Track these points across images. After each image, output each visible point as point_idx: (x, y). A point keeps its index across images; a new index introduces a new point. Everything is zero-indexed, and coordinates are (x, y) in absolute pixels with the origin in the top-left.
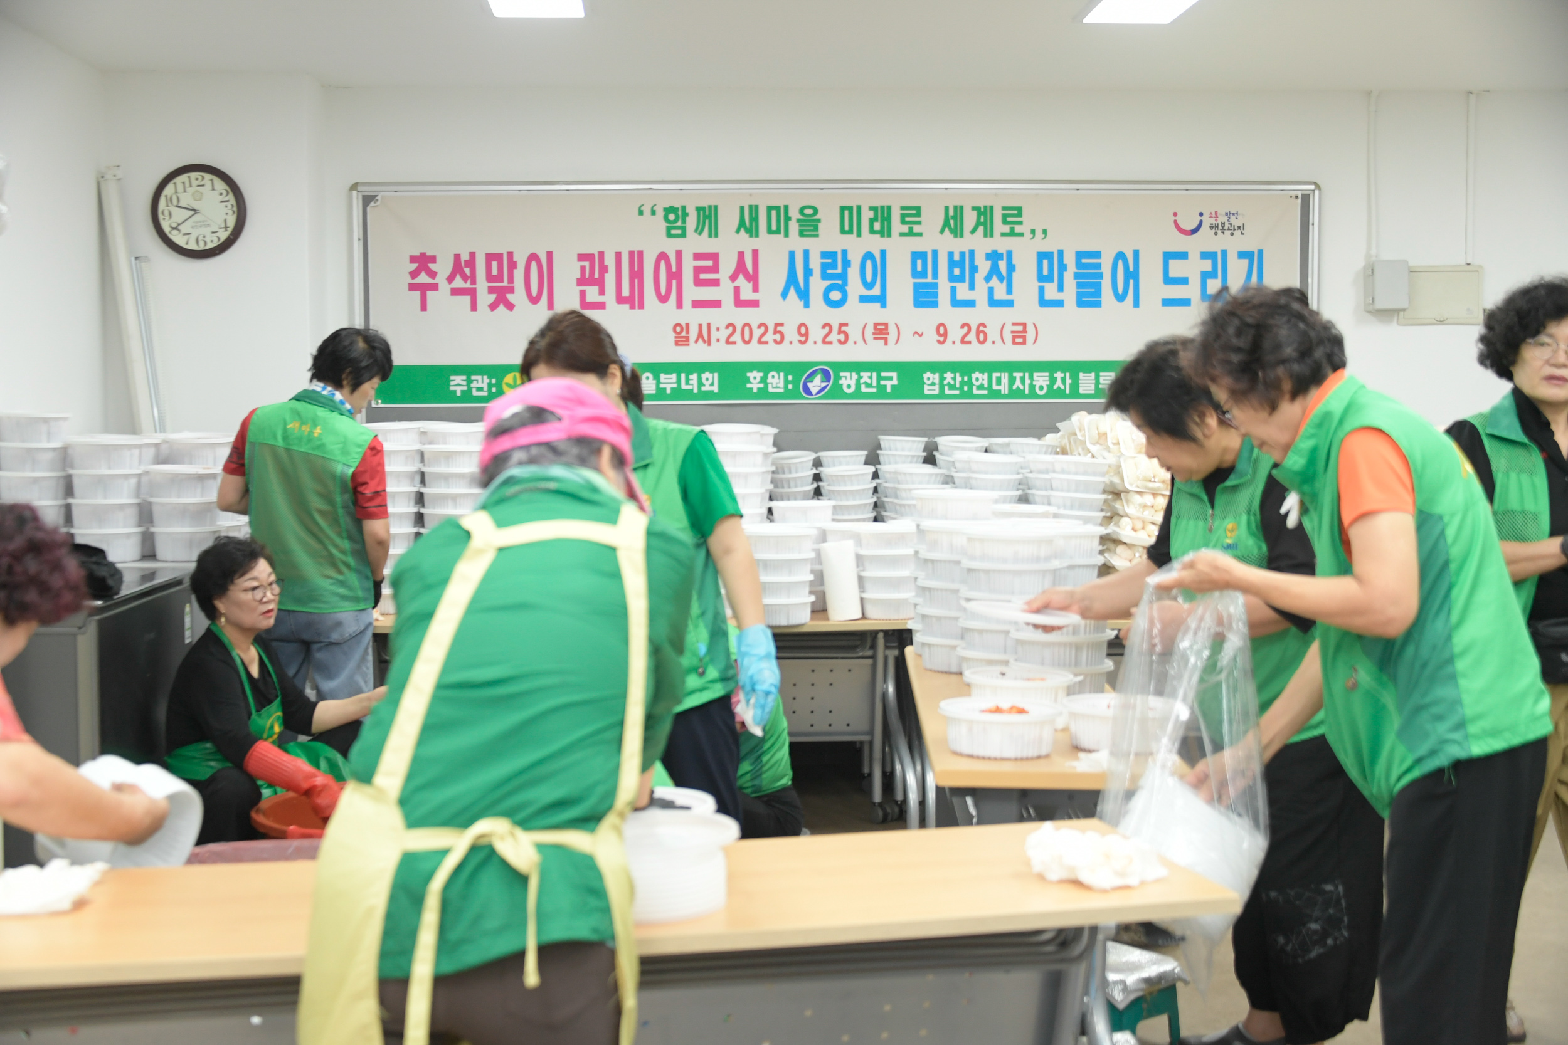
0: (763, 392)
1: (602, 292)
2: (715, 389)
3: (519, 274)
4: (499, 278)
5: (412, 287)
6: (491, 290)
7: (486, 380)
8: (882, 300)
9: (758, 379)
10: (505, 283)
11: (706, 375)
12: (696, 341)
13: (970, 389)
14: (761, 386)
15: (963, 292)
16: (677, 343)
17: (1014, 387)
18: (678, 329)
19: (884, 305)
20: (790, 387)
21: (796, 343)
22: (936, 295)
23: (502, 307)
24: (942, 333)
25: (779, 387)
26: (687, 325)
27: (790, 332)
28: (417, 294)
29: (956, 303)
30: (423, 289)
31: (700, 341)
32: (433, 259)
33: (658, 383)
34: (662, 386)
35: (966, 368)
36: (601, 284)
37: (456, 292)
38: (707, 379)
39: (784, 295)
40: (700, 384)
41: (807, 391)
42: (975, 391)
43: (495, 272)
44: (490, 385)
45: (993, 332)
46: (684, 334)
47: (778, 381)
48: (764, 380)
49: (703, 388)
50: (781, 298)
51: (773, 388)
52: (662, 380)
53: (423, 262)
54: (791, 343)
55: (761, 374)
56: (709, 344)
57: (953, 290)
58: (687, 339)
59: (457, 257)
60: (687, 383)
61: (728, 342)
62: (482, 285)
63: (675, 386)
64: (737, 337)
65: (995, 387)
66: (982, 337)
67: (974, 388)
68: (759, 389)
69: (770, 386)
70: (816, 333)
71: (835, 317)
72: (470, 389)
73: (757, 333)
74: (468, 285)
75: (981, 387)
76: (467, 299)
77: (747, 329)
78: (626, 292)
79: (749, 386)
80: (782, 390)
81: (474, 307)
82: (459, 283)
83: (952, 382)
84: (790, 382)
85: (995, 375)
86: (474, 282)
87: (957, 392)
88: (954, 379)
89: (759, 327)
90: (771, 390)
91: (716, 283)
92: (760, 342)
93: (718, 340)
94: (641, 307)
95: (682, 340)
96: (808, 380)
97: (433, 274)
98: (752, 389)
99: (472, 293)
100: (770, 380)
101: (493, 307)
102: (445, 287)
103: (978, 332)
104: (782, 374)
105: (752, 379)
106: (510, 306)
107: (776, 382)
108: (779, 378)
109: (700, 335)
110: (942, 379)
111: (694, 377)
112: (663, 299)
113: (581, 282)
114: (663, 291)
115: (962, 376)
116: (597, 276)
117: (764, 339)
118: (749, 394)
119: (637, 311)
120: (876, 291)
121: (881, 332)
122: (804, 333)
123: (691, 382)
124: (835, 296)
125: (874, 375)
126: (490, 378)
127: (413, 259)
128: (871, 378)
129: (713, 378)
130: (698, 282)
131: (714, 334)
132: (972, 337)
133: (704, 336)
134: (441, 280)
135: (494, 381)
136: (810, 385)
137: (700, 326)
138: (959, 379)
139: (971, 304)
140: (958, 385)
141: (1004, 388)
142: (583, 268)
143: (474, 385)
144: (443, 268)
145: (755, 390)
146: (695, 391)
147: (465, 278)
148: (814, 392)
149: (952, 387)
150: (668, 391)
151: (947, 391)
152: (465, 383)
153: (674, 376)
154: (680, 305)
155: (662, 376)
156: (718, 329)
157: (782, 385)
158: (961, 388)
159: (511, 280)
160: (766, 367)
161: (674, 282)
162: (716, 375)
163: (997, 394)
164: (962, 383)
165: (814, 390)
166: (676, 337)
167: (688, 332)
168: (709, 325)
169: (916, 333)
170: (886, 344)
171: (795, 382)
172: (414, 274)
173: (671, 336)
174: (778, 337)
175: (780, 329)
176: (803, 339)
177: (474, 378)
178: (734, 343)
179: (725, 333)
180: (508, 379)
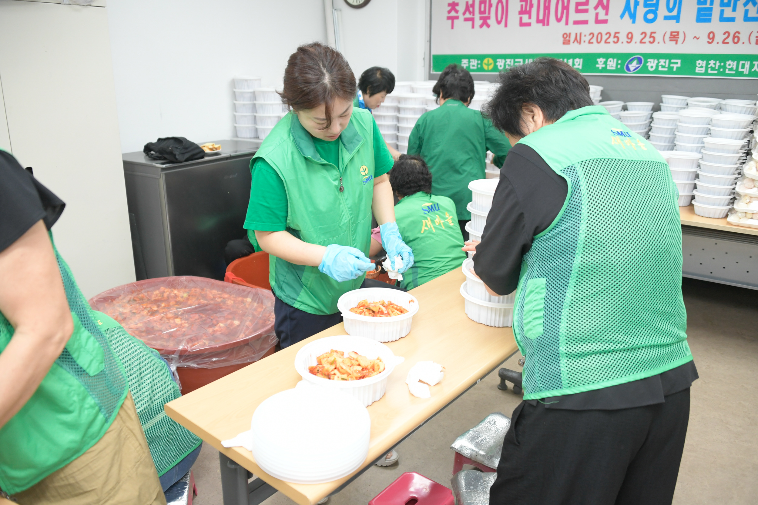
0: (604, 70)
1: (530, 18)
2: (580, 67)
3: (493, 10)
4: (484, 12)
5: (449, 18)
6: (481, 18)
7: (476, 61)
8: (677, 18)
9: (603, 62)
10: (487, 15)
11: (577, 60)
12: (574, 42)
13: (724, 70)
14: (604, 66)
15: (728, 12)
16: (564, 43)
17: (753, 70)
18: (565, 36)
19: (678, 21)
20: (619, 66)
21: (625, 43)
22: (710, 15)
23: (485, 27)
24: (711, 37)
26: (570, 34)
27: (623, 37)
28: (450, 21)
29: (722, 19)
30: (452, 19)
31: (576, 42)
32: (457, 4)
35: (723, 58)
36: (529, 13)
37: (466, 20)
38: (577, 62)
39: (622, 16)
41: (628, 69)
42: (727, 72)
43: (483, 9)
44: (478, 64)
45: (744, 37)
46: (568, 38)
48: (605, 63)
50: (619, 18)
51: (610, 67)
53: (453, 6)
54: (622, 43)
55: (604, 60)
56: (580, 44)
57: (722, 12)
58: (569, 41)
59: (467, 3)
61: (589, 43)
62: (477, 16)
64: (594, 40)
65: (740, 70)
66: (736, 40)
67: (727, 70)
68: (602, 68)
69: (608, 66)
70: (637, 37)
71: (649, 28)
72: (469, 66)
73: (605, 37)
74: (471, 16)
75: (731, 70)
76: (470, 23)
77: (600, 35)
78: (541, 17)
79: (597, 66)
80: (614, 68)
81: (473, 27)
82: (468, 15)
83: (714, 66)
84: (619, 64)
85: (741, 63)
86: (474, 15)
87: (716, 72)
88: (715, 64)
89: (606, 34)
90: (608, 68)
91: (586, 11)
92: (606, 42)
93: (585, 42)
94: (548, 24)
95: (566, 42)
96: (630, 63)
97: (457, 12)
98: (599, 67)
99: (472, 20)
100: (608, 63)
101: (481, 26)
102: (462, 18)
103: (734, 37)
104: (615, 60)
105: (599, 62)
106: (488, 26)
107: (612, 64)
108: (613, 62)
109: (576, 39)
110: (707, 64)
111: (571, 61)
112: (559, 20)
113: (521, 13)
114: (559, 16)
115: (720, 63)
116: (528, 9)
117: (608, 41)
118: (597, 70)
119: (546, 27)
120: (675, 13)
121: (674, 36)
122: (630, 37)
124: (650, 16)
125: (667, 61)
126: (478, 60)
127: (449, 5)
128: (665, 62)
129: (580, 61)
130: (578, 11)
131: (583, 38)
132: (730, 40)
133: (578, 40)
134: (460, 14)
135: (479, 62)
136: (630, 66)
137: (576, 34)
138: (718, 64)
139: (732, 20)
140: (717, 68)
141: (746, 71)
142: (522, 6)
143: (471, 64)
144: (461, 8)
145: (600, 68)
147: (470, 13)
149: (713, 69)
151: (710, 71)
152: (467, 63)
154: (567, 23)
156: (585, 36)
157: (614, 65)
158: (719, 70)
159: (489, 13)
160: (607, 56)
161: (565, 11)
162: (581, 60)
163: (741, 74)
164: (720, 67)
165: (632, 69)
166: (564, 40)
167: (570, 37)
168: (581, 34)
169: (695, 37)
170: (676, 43)
171: (622, 64)
172: (449, 12)
173: (562, 40)
174: (616, 40)
175: (617, 35)
176: (629, 41)
177: (471, 60)
178: (592, 43)
179: (588, 38)
180: (485, 61)
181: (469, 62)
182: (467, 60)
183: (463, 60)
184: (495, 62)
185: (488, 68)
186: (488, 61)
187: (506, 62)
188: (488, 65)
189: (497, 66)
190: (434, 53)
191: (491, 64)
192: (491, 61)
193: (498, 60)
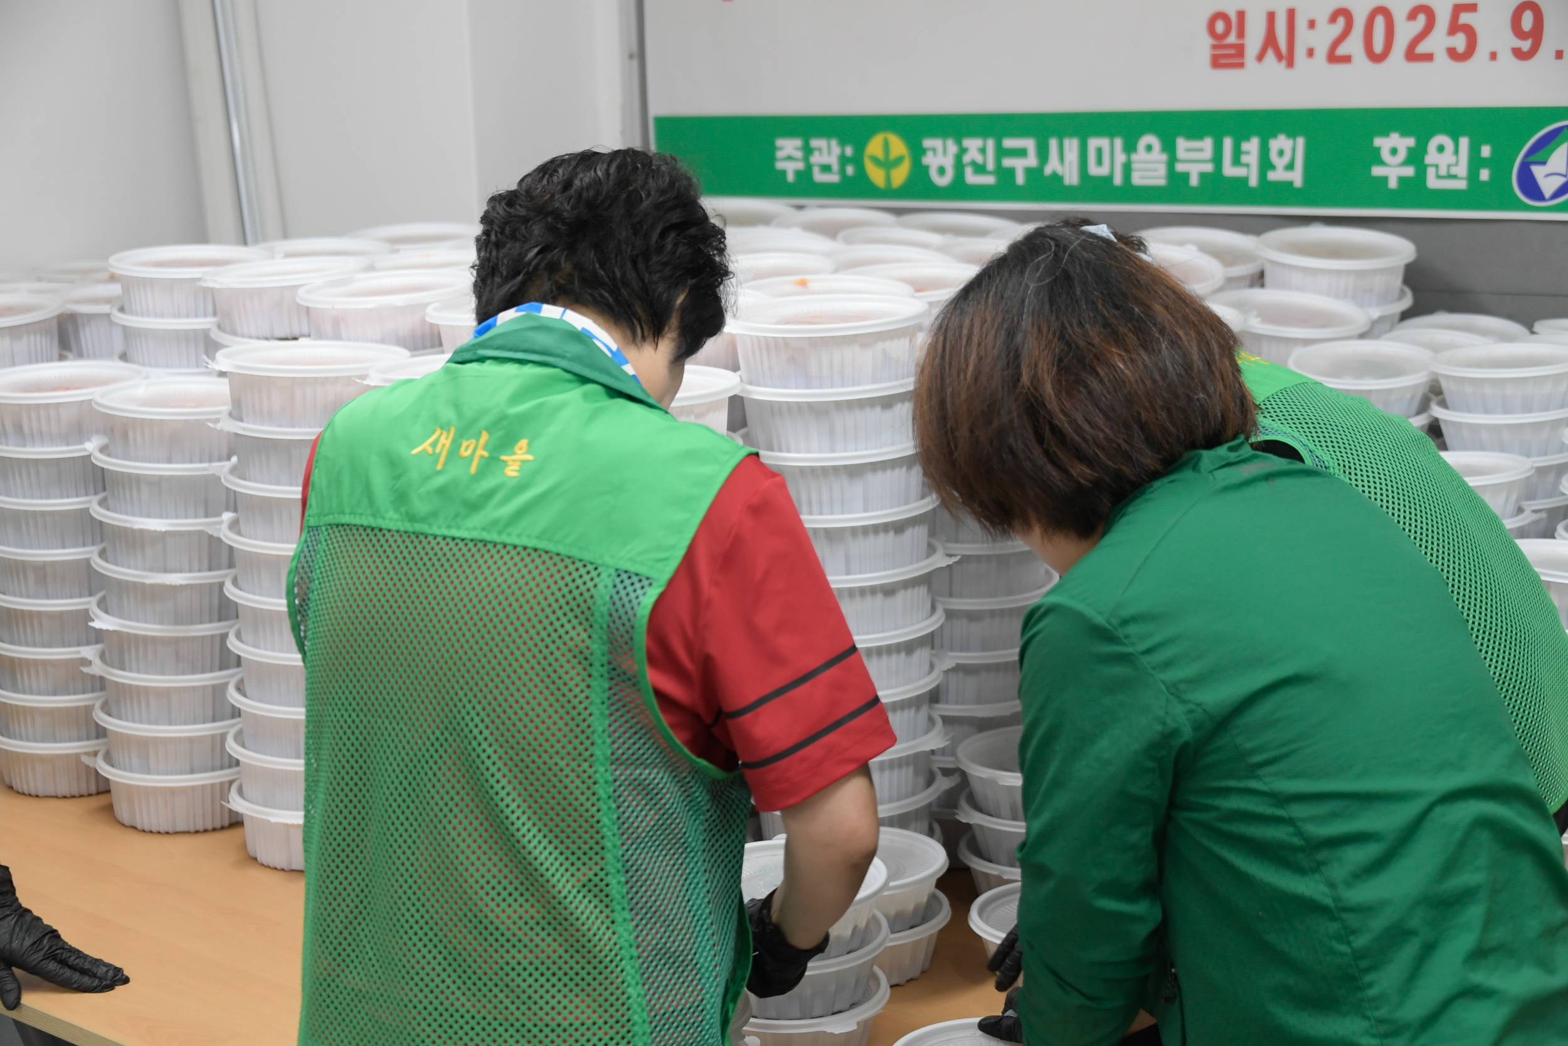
0: (1414, 189)
2: (1297, 177)
7: (836, 150)
9: (1402, 155)
11: (1280, 143)
12: (1260, 57)
14: (1409, 171)
16: (1217, 62)
18: (1220, 26)
20: (1485, 175)
21: (1506, 56)
25: (1455, 177)
26: (1241, 15)
31: (1270, 55)
33: (1172, 160)
34: (1180, 167)
38: (1281, 153)
40: (1266, 164)
41: (1531, 188)
44: (843, 160)
46: (1232, 39)
47: (1453, 159)
48: (1416, 157)
49: (1272, 176)
51: (1439, 177)
52: (1181, 153)
54: (1493, 56)
55: (1411, 142)
56: (1290, 64)
58: (1240, 50)
60: (1236, 161)
61: (1333, 58)
63: (1209, 168)
64: (1354, 45)
68: (1402, 180)
69: (1431, 172)
72: (809, 167)
73: (1406, 31)
77: (1380, 22)
79: (1377, 171)
80: (1462, 185)
84: (1484, 163)
89: (1412, 15)
90: (1432, 183)
92: (1411, 55)
93: (1311, 53)
95: (1227, 54)
96: (1533, 158)
98: (1385, 180)
100: (1432, 157)
104: (1464, 142)
105: (1385, 155)
107: (1449, 162)
108: (1456, 152)
109: (1270, 40)
111: (1252, 146)
117: (1421, 49)
118: (1378, 192)
122: (1528, 27)
123: (1244, 159)
126: (842, 143)
129: (1294, 150)
131: (1303, 36)
133: (1281, 46)
135: (849, 151)
136: (1538, 171)
137: (1271, 17)
143: (816, 159)
145: (1393, 184)
146: (1253, 182)
148: (1547, 193)
150: (1194, 181)
152: (799, 154)
153: (1207, 144)
155: (1182, 144)
156: (1312, 24)
157: (1462, 170)
160: (1423, 123)
162: (1301, 142)
165: (1548, 186)
166: (1214, 47)
167: (1241, 34)
168: (1291, 14)
171: (1498, 164)
173: (1204, 45)
174: (1459, 42)
175: (1465, 18)
176: (1526, 45)
177: (815, 143)
178: (1347, 59)
179: (1328, 32)
180: (875, 147)
181: (808, 151)
182: (798, 142)
183: (780, 142)
184: (917, 152)
185: (888, 179)
186: (886, 146)
187: (963, 151)
188: (888, 164)
189: (926, 169)
190: (658, 107)
191: (899, 160)
192: (898, 147)
193: (928, 143)
